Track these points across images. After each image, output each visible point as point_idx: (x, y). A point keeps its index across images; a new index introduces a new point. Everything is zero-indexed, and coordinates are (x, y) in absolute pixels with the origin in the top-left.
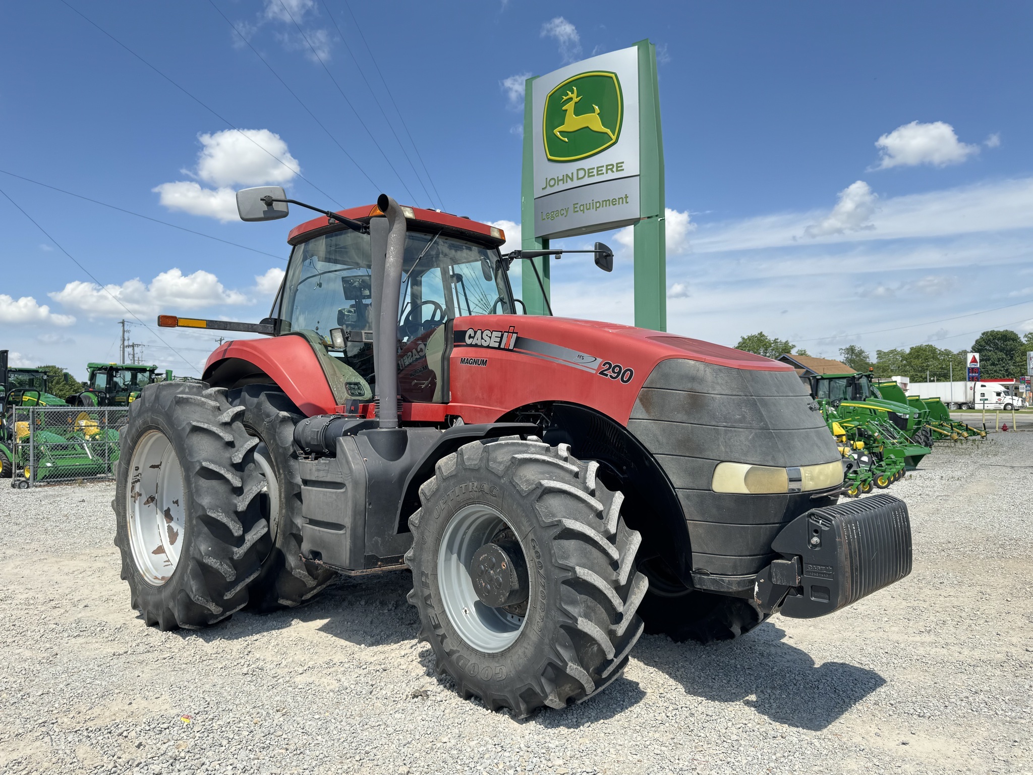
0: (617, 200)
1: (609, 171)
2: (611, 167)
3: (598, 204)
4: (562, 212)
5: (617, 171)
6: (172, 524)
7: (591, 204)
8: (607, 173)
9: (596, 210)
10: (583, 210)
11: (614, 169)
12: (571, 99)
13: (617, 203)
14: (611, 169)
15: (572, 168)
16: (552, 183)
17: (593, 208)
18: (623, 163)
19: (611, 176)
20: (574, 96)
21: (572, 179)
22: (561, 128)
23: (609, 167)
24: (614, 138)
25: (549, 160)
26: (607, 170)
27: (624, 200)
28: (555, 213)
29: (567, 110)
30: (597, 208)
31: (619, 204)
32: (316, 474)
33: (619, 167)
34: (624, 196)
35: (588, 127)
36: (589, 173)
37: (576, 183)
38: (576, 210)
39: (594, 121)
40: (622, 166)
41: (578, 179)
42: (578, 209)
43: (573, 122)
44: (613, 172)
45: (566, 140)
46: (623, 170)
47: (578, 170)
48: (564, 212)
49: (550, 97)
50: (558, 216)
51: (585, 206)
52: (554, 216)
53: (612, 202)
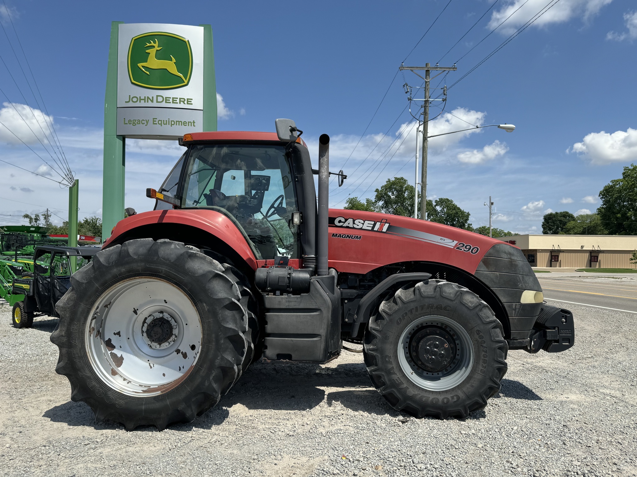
0: (187, 123)
1: (182, 103)
2: (183, 100)
3: (173, 123)
4: (143, 122)
5: (188, 103)
6: (115, 351)
7: (168, 121)
8: (180, 103)
9: (171, 126)
10: (161, 124)
11: (186, 102)
12: (154, 47)
13: (187, 124)
14: (183, 102)
15: (153, 94)
16: (135, 100)
17: (169, 124)
18: (192, 99)
19: (182, 105)
20: (156, 45)
21: (152, 101)
22: (144, 64)
23: (181, 100)
24: (186, 82)
25: (132, 83)
26: (180, 101)
27: (192, 124)
28: (137, 121)
29: (149, 53)
30: (172, 124)
31: (189, 125)
32: (287, 304)
33: (189, 101)
34: (192, 121)
35: (166, 69)
36: (167, 100)
37: (155, 104)
38: (155, 122)
39: (171, 66)
40: (191, 102)
41: (157, 102)
42: (157, 122)
43: (154, 63)
44: (185, 103)
45: (148, 73)
46: (192, 104)
47: (157, 96)
48: (145, 122)
49: (135, 40)
50: (140, 124)
51: (163, 121)
52: (136, 123)
53: (184, 123)
